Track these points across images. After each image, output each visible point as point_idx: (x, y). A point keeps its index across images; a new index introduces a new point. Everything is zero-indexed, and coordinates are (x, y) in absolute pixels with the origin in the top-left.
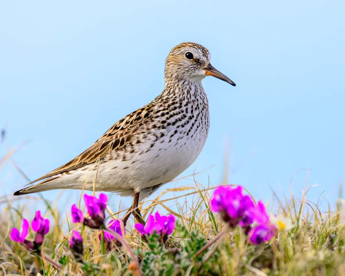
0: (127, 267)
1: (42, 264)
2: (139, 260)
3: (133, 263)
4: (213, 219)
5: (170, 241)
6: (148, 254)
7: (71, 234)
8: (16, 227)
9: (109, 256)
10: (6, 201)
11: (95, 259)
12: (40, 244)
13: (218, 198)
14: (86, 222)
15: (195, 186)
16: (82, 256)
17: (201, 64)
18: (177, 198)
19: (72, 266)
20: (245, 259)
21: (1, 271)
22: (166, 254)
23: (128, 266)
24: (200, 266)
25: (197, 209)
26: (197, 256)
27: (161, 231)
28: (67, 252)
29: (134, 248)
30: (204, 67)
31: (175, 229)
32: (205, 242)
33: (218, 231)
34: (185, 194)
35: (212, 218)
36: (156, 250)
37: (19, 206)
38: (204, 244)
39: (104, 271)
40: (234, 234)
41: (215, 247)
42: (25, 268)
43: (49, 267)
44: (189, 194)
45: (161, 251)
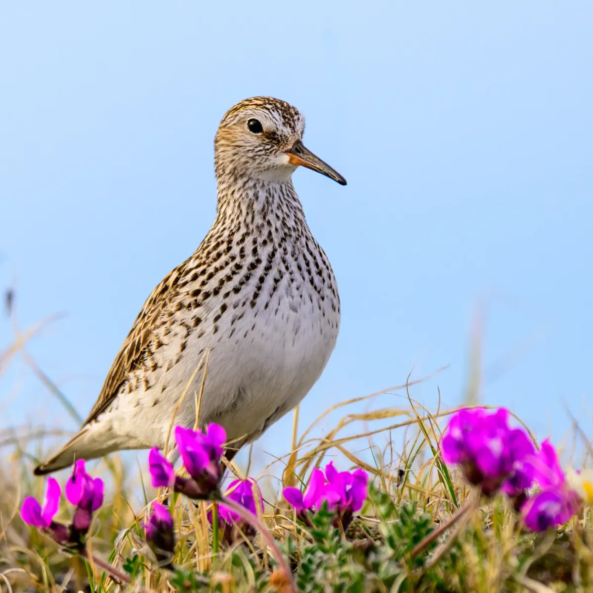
0: (267, 579)
1: (89, 573)
2: (291, 564)
3: (279, 571)
4: (448, 478)
5: (357, 524)
6: (312, 552)
7: (149, 509)
8: (34, 495)
9: (228, 555)
10: (13, 441)
11: (199, 561)
12: (85, 530)
13: (457, 433)
14: (181, 486)
15: (409, 408)
16: (172, 556)
17: (279, 142)
18: (372, 433)
19: (152, 577)
20: (514, 561)
21: (1, 586)
22: (348, 552)
23: (269, 577)
24: (419, 577)
25: (415, 457)
26: (413, 556)
27: (339, 502)
28: (141, 546)
29: (282, 539)
30: (285, 148)
31: (368, 499)
32: (430, 526)
33: (458, 504)
34: (388, 426)
35: (445, 477)
36: (327, 544)
37: (40, 452)
38: (429, 531)
39: (219, 587)
40: (491, 509)
41: (452, 536)
42: (53, 581)
43: (103, 578)
44: (396, 426)
45: (339, 545)
